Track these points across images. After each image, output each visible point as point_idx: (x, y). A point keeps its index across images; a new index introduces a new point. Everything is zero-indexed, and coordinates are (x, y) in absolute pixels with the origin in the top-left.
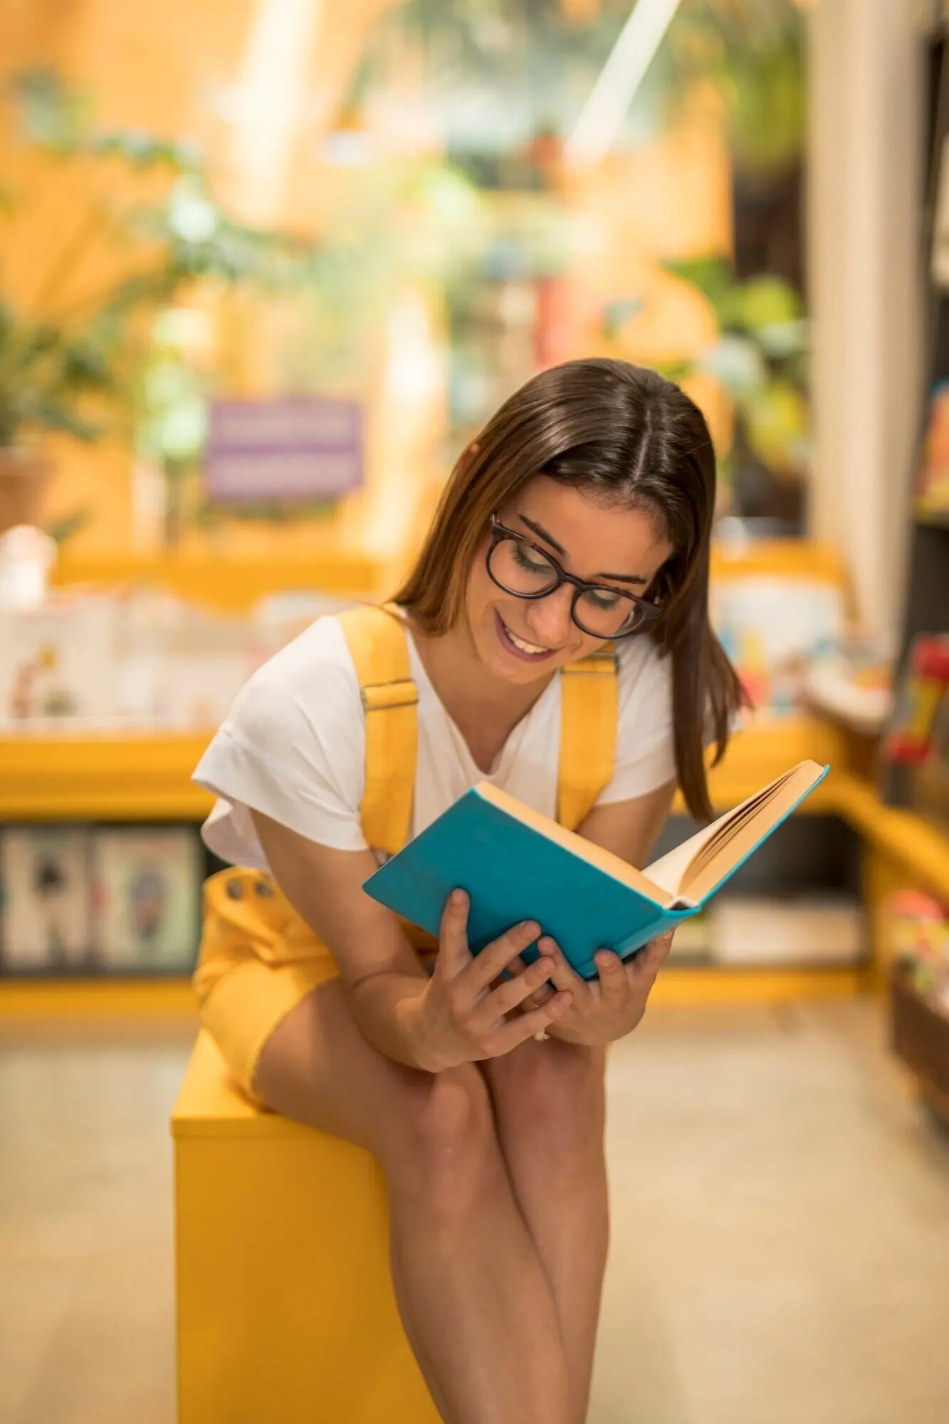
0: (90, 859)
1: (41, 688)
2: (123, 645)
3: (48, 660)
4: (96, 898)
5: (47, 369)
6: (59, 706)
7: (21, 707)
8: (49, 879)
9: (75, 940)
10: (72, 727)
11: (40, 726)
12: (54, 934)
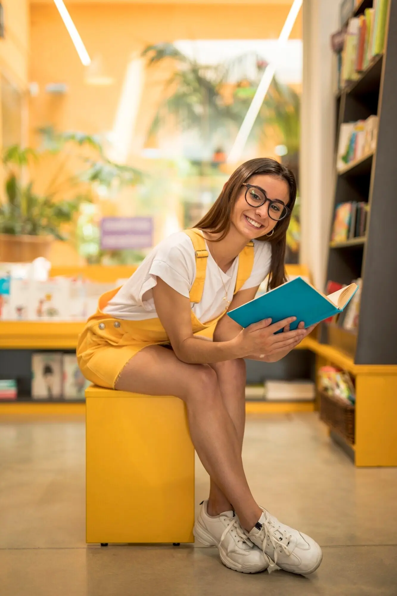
0: (62, 363)
1: (46, 307)
2: (74, 294)
3: (49, 297)
4: (63, 377)
5: (49, 212)
6: (52, 312)
7: (39, 312)
8: (48, 370)
9: (56, 391)
10: (56, 319)
11: (46, 319)
12: (49, 389)
